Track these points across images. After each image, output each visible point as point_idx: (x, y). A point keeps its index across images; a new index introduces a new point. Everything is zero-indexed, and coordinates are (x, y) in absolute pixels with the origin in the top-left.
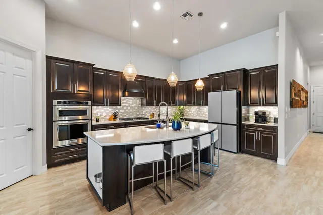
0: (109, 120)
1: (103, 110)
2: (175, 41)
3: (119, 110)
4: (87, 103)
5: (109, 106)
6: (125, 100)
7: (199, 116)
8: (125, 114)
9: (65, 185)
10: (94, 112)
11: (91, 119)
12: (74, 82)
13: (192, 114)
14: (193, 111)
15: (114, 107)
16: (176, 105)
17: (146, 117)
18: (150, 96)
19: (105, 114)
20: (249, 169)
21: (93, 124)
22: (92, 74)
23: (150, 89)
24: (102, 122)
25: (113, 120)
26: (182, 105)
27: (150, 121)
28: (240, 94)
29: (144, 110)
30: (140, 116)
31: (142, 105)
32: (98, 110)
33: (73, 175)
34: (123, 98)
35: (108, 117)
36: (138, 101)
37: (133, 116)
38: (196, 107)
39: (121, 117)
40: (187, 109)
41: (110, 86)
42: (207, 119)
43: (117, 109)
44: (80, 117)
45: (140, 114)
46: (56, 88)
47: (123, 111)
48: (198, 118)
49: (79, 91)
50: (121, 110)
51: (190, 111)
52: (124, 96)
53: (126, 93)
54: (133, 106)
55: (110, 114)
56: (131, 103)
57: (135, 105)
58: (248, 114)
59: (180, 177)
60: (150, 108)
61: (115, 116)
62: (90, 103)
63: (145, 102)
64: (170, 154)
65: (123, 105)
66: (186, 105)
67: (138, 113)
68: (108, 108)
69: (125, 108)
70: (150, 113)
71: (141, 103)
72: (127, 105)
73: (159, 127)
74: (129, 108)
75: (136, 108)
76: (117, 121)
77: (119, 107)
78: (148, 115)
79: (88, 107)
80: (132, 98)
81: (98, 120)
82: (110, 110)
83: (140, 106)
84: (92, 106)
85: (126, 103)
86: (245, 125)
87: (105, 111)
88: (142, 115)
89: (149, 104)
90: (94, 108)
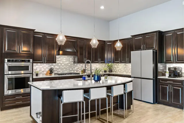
0: (46, 74)
1: (41, 67)
2: (102, 7)
3: (54, 66)
4: (29, 61)
5: (46, 63)
6: (59, 58)
7: (126, 72)
8: (60, 70)
9: (15, 121)
10: (34, 68)
11: (32, 73)
12: (19, 44)
13: (120, 71)
14: (120, 67)
15: (50, 64)
16: (105, 62)
17: (78, 72)
18: (81, 54)
19: (43, 70)
20: (157, 115)
21: (34, 77)
22: (33, 37)
23: (81, 48)
24: (40, 76)
25: (49, 74)
26: (111, 62)
27: (81, 76)
28: (156, 52)
29: (76, 66)
30: (72, 72)
31: (74, 62)
32: (37, 67)
33: (20, 115)
34: (57, 57)
35: (45, 72)
36: (71, 59)
37: (66, 72)
38: (123, 64)
39: (56, 72)
40: (115, 66)
41: (47, 47)
42: (130, 74)
43: (53, 66)
44: (22, 72)
45: (72, 70)
46: (7, 50)
47: (58, 67)
48: (125, 73)
49: (23, 51)
50: (56, 67)
51: (118, 67)
52: (59, 54)
53: (61, 52)
54: (66, 63)
55: (47, 70)
56: (65, 61)
57: (68, 62)
58: (165, 70)
59: (100, 118)
60: (81, 64)
61: (51, 71)
62: (31, 60)
63: (76, 59)
64: (88, 98)
65: (58, 62)
66: (114, 62)
67: (71, 69)
68: (45, 65)
69: (60, 65)
70: (81, 69)
71: (73, 60)
72: (61, 62)
73: (84, 79)
74: (63, 65)
75: (69, 65)
76: (53, 75)
77: (54, 64)
78: (80, 71)
79: (29, 64)
80: (66, 56)
81: (37, 75)
82: (47, 66)
83: (73, 63)
84: (33, 63)
85: (60, 61)
86: (160, 79)
87: (43, 67)
88: (74, 71)
89: (80, 61)
90: (34, 64)
